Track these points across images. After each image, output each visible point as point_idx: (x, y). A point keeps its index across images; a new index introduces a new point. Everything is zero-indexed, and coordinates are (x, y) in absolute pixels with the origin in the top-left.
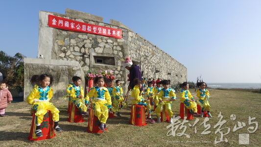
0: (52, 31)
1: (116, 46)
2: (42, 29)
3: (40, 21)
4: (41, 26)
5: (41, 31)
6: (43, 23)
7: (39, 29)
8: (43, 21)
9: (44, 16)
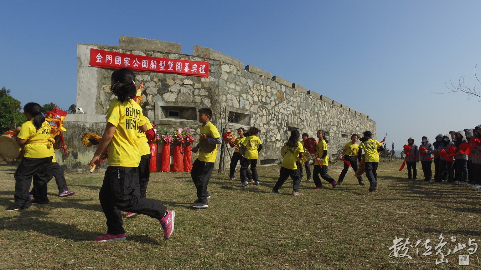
0: (95, 73)
1: (199, 89)
2: (81, 71)
3: (79, 58)
4: (80, 66)
5: (80, 74)
6: (83, 62)
7: (78, 71)
8: (83, 58)
9: (84, 52)
